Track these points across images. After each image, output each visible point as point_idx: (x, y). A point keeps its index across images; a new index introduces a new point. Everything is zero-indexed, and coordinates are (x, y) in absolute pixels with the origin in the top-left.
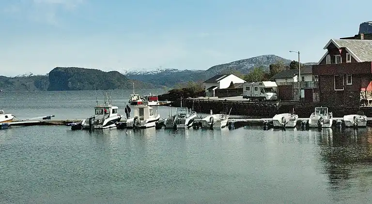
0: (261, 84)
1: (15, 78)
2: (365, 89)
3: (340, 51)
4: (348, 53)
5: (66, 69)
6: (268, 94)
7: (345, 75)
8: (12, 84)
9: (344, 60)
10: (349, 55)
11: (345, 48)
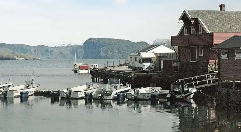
0: (139, 54)
1: (55, 47)
2: (214, 61)
3: (193, 22)
4: (200, 24)
5: (99, 40)
6: (144, 64)
7: (198, 46)
8: (52, 52)
9: (197, 31)
10: (201, 26)
11: (197, 18)
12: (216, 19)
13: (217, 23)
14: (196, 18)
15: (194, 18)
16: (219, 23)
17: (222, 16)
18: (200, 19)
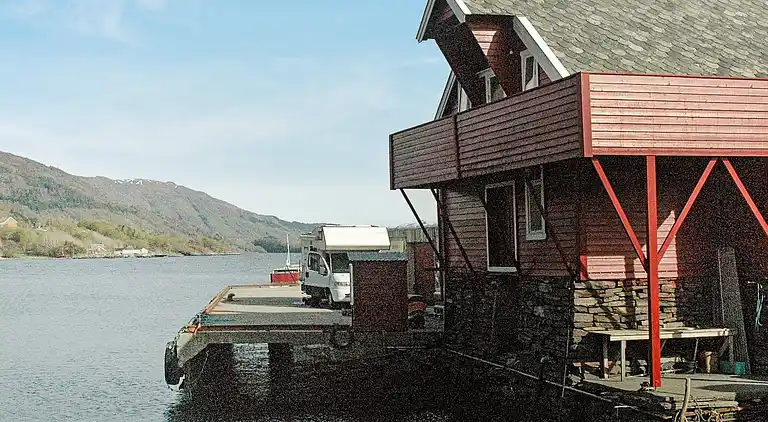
0: (321, 236)
3: (484, 37)
4: (526, 48)
7: (520, 183)
11: (511, 18)
12: (631, 25)
13: (632, 46)
14: (499, 12)
15: (488, 11)
16: (647, 45)
17: (666, 15)
18: (524, 21)
